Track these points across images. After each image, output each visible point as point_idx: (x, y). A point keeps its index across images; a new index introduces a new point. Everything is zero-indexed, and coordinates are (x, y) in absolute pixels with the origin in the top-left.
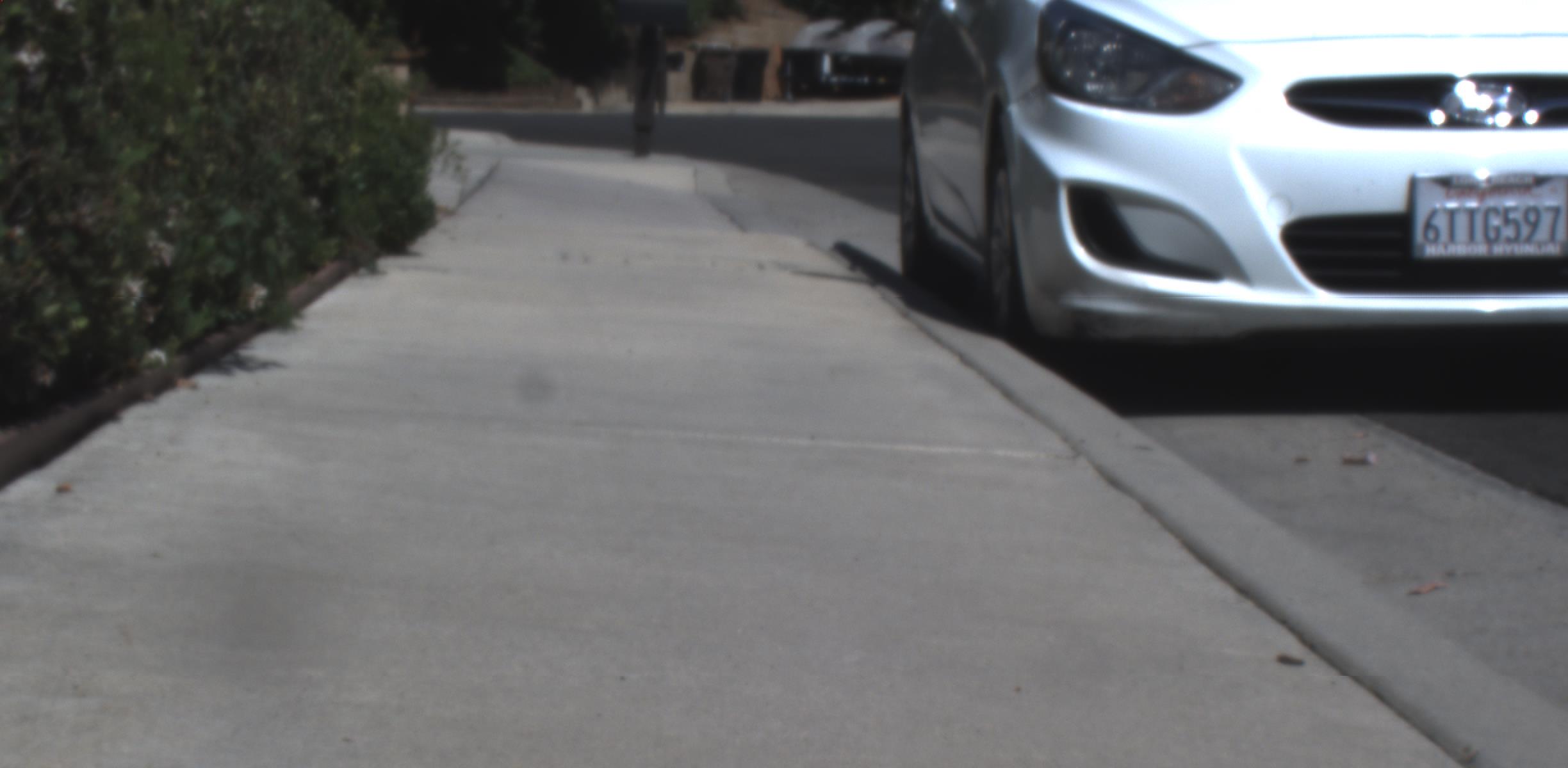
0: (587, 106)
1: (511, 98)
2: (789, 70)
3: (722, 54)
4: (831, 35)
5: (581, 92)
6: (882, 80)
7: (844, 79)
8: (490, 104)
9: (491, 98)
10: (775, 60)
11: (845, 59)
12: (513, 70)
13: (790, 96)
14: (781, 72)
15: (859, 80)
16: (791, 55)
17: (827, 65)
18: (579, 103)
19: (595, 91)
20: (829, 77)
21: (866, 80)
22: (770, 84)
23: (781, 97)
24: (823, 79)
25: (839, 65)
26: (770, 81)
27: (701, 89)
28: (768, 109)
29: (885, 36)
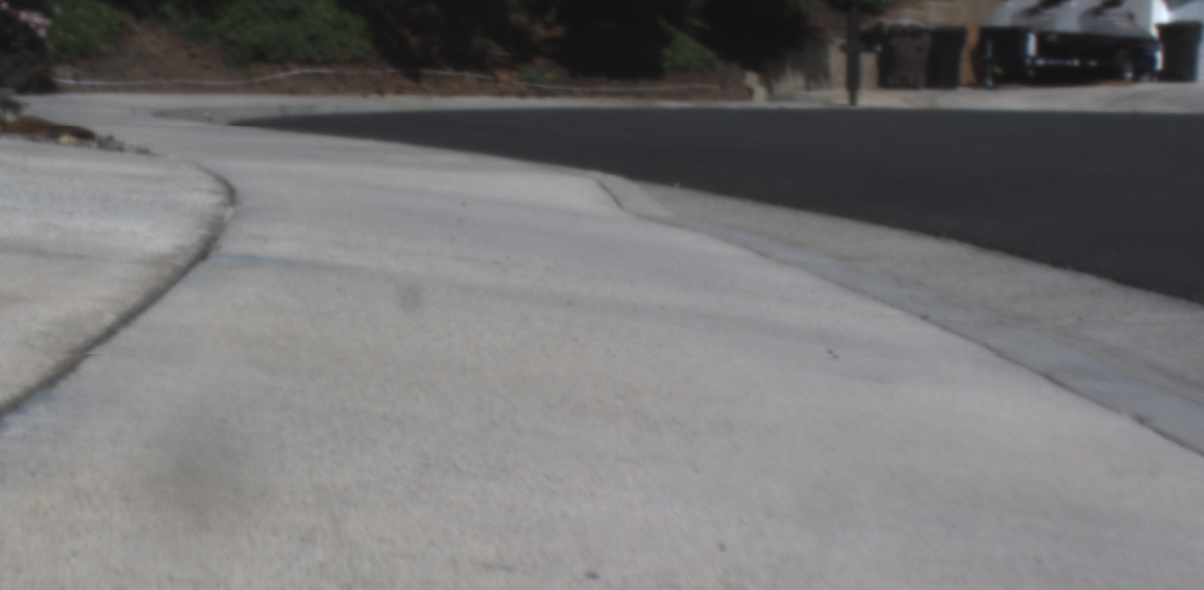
0: (760, 99)
1: (664, 88)
2: (989, 53)
3: (914, 33)
4: (1033, 12)
5: (752, 79)
6: (1093, 63)
7: (1052, 62)
8: (639, 95)
9: (644, 86)
10: (972, 39)
11: (1052, 38)
12: (667, 52)
13: (989, 82)
14: (978, 56)
15: (1068, 63)
16: (989, 34)
17: (1032, 46)
18: (750, 94)
19: (768, 80)
20: (1034, 59)
21: (1076, 63)
22: (966, 69)
23: (979, 82)
24: (1028, 62)
25: (1045, 46)
26: (965, 66)
27: (888, 75)
28: (964, 99)
29: (1096, 12)
